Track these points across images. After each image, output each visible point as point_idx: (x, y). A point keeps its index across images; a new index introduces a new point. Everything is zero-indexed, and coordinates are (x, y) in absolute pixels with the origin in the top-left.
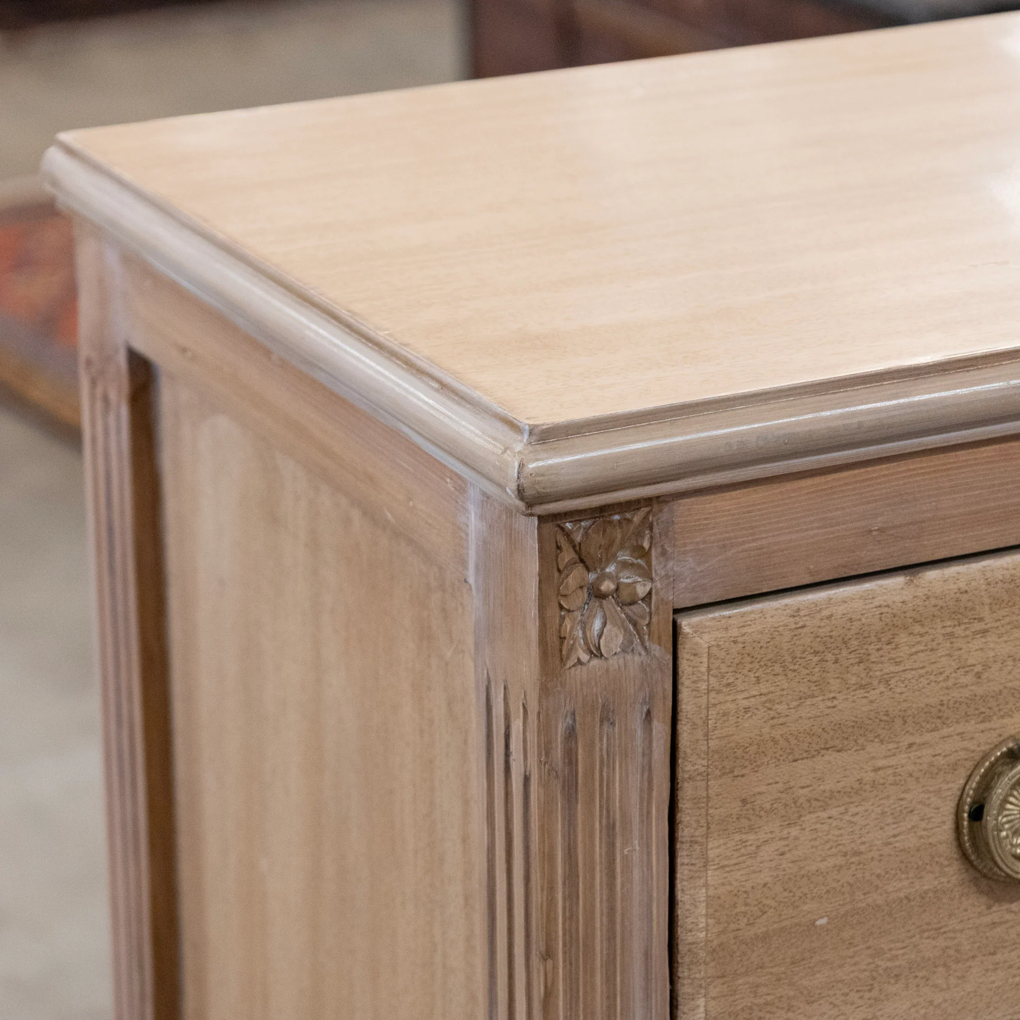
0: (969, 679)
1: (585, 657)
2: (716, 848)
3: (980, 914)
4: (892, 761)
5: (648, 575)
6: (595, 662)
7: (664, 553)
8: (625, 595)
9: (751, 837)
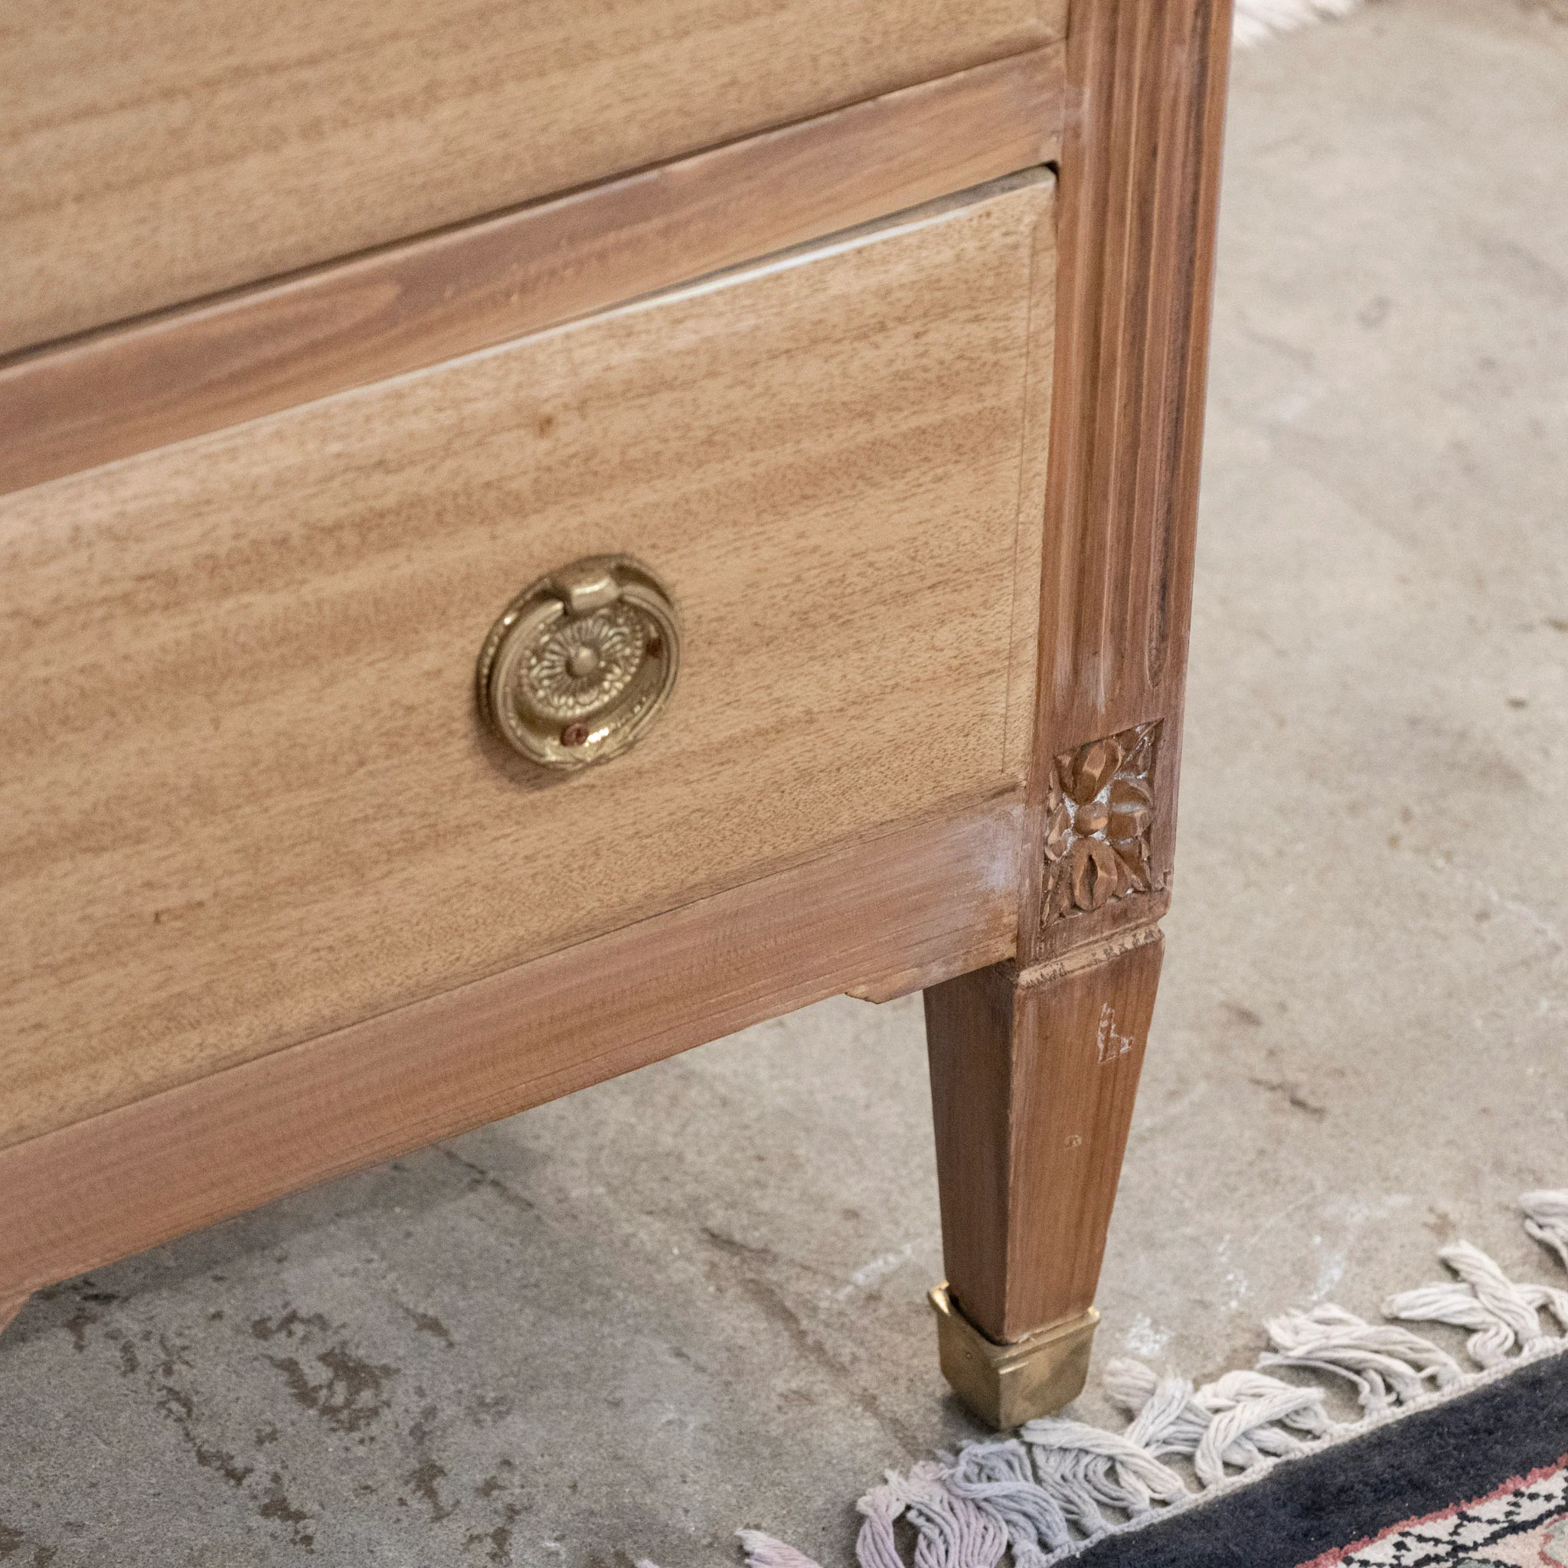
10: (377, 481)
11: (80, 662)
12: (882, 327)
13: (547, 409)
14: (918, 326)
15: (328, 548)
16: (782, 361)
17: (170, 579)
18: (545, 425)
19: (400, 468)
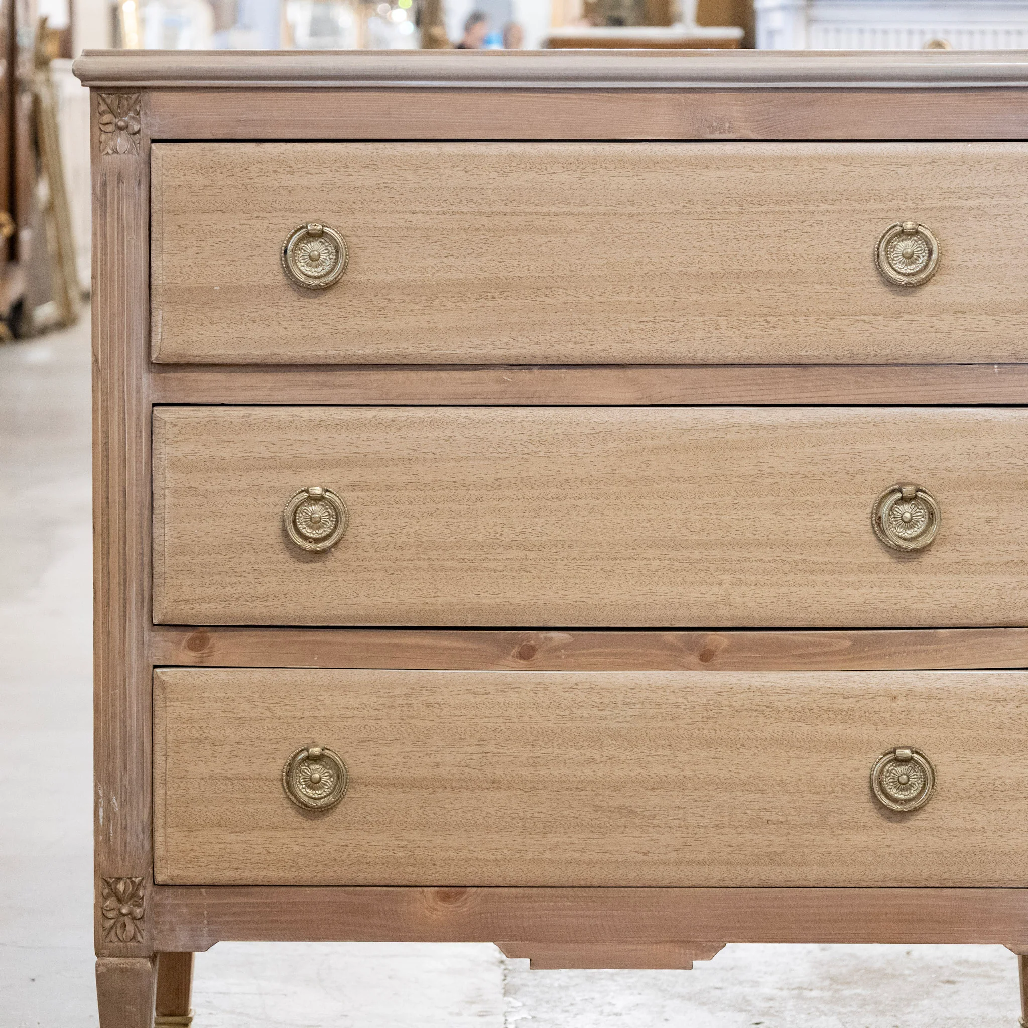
0: (285, 192)
1: (110, 152)
2: (166, 245)
3: (294, 301)
4: (250, 222)
5: (139, 122)
6: (115, 155)
7: (145, 114)
8: (130, 128)
9: (183, 243)
10: (840, 700)
11: (748, 727)
12: (1005, 700)
13: (895, 693)
14: (1017, 704)
15: (825, 716)
16: (971, 702)
17: (777, 710)
18: (894, 698)
19: (848, 698)
